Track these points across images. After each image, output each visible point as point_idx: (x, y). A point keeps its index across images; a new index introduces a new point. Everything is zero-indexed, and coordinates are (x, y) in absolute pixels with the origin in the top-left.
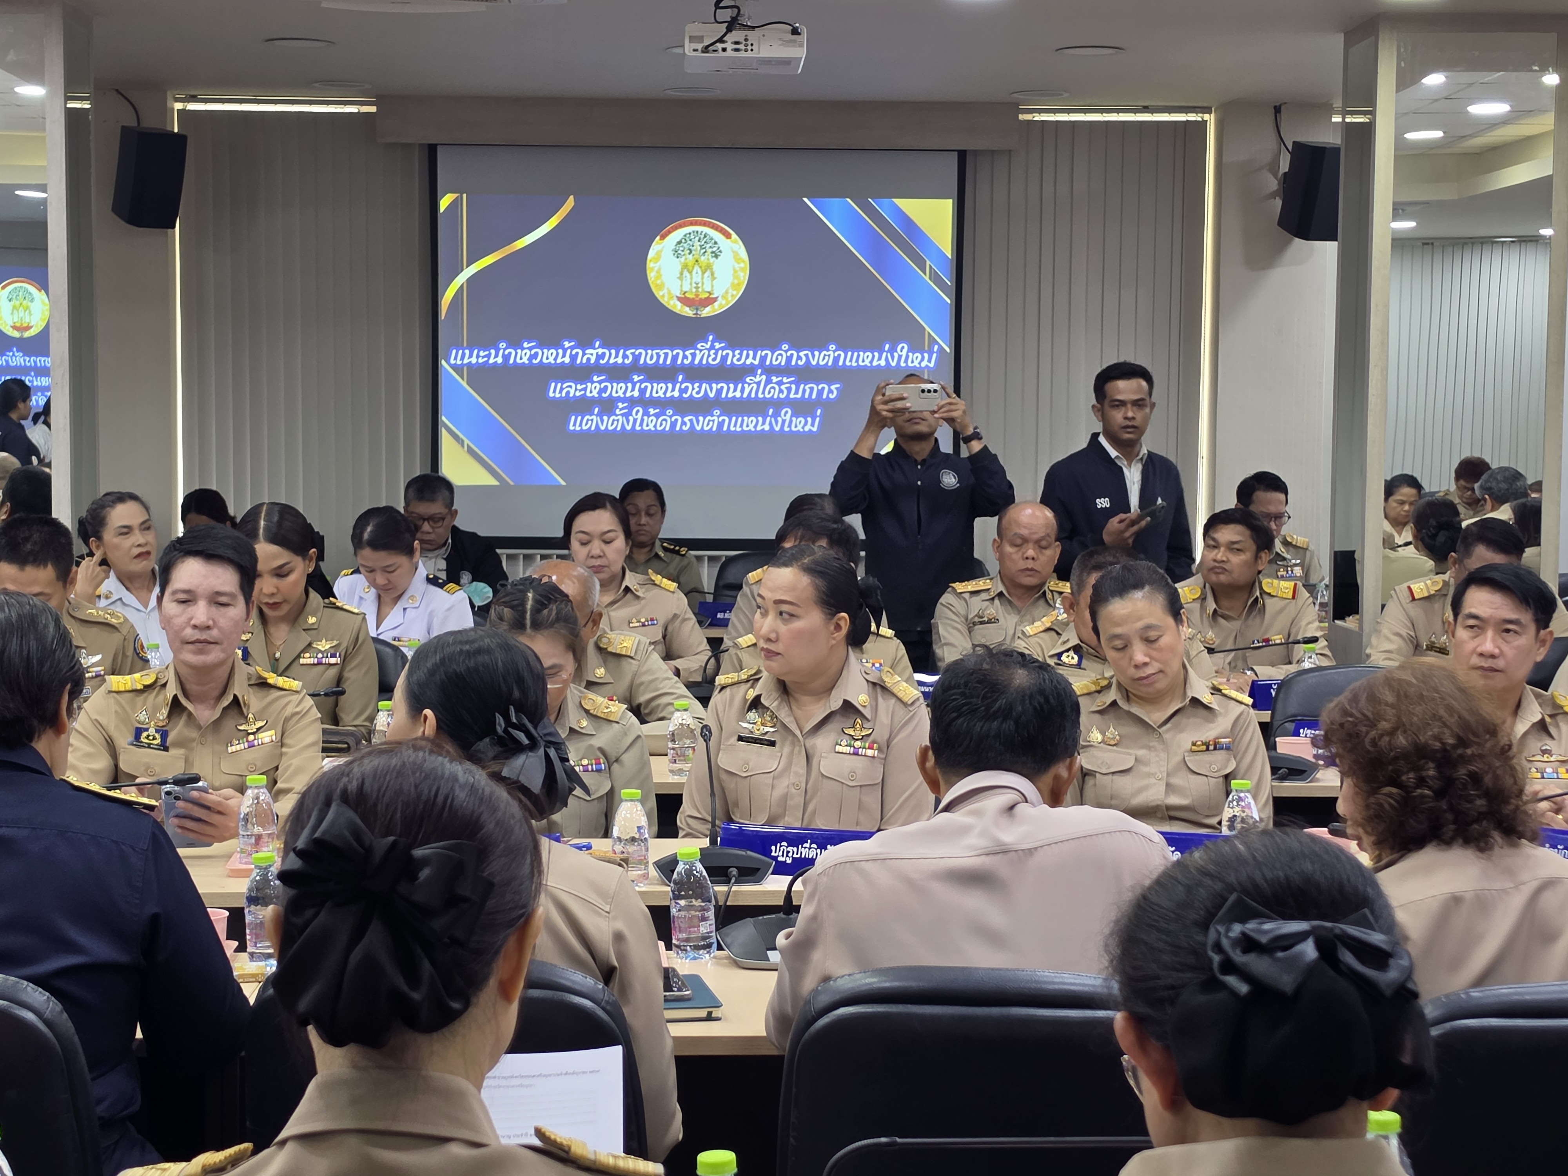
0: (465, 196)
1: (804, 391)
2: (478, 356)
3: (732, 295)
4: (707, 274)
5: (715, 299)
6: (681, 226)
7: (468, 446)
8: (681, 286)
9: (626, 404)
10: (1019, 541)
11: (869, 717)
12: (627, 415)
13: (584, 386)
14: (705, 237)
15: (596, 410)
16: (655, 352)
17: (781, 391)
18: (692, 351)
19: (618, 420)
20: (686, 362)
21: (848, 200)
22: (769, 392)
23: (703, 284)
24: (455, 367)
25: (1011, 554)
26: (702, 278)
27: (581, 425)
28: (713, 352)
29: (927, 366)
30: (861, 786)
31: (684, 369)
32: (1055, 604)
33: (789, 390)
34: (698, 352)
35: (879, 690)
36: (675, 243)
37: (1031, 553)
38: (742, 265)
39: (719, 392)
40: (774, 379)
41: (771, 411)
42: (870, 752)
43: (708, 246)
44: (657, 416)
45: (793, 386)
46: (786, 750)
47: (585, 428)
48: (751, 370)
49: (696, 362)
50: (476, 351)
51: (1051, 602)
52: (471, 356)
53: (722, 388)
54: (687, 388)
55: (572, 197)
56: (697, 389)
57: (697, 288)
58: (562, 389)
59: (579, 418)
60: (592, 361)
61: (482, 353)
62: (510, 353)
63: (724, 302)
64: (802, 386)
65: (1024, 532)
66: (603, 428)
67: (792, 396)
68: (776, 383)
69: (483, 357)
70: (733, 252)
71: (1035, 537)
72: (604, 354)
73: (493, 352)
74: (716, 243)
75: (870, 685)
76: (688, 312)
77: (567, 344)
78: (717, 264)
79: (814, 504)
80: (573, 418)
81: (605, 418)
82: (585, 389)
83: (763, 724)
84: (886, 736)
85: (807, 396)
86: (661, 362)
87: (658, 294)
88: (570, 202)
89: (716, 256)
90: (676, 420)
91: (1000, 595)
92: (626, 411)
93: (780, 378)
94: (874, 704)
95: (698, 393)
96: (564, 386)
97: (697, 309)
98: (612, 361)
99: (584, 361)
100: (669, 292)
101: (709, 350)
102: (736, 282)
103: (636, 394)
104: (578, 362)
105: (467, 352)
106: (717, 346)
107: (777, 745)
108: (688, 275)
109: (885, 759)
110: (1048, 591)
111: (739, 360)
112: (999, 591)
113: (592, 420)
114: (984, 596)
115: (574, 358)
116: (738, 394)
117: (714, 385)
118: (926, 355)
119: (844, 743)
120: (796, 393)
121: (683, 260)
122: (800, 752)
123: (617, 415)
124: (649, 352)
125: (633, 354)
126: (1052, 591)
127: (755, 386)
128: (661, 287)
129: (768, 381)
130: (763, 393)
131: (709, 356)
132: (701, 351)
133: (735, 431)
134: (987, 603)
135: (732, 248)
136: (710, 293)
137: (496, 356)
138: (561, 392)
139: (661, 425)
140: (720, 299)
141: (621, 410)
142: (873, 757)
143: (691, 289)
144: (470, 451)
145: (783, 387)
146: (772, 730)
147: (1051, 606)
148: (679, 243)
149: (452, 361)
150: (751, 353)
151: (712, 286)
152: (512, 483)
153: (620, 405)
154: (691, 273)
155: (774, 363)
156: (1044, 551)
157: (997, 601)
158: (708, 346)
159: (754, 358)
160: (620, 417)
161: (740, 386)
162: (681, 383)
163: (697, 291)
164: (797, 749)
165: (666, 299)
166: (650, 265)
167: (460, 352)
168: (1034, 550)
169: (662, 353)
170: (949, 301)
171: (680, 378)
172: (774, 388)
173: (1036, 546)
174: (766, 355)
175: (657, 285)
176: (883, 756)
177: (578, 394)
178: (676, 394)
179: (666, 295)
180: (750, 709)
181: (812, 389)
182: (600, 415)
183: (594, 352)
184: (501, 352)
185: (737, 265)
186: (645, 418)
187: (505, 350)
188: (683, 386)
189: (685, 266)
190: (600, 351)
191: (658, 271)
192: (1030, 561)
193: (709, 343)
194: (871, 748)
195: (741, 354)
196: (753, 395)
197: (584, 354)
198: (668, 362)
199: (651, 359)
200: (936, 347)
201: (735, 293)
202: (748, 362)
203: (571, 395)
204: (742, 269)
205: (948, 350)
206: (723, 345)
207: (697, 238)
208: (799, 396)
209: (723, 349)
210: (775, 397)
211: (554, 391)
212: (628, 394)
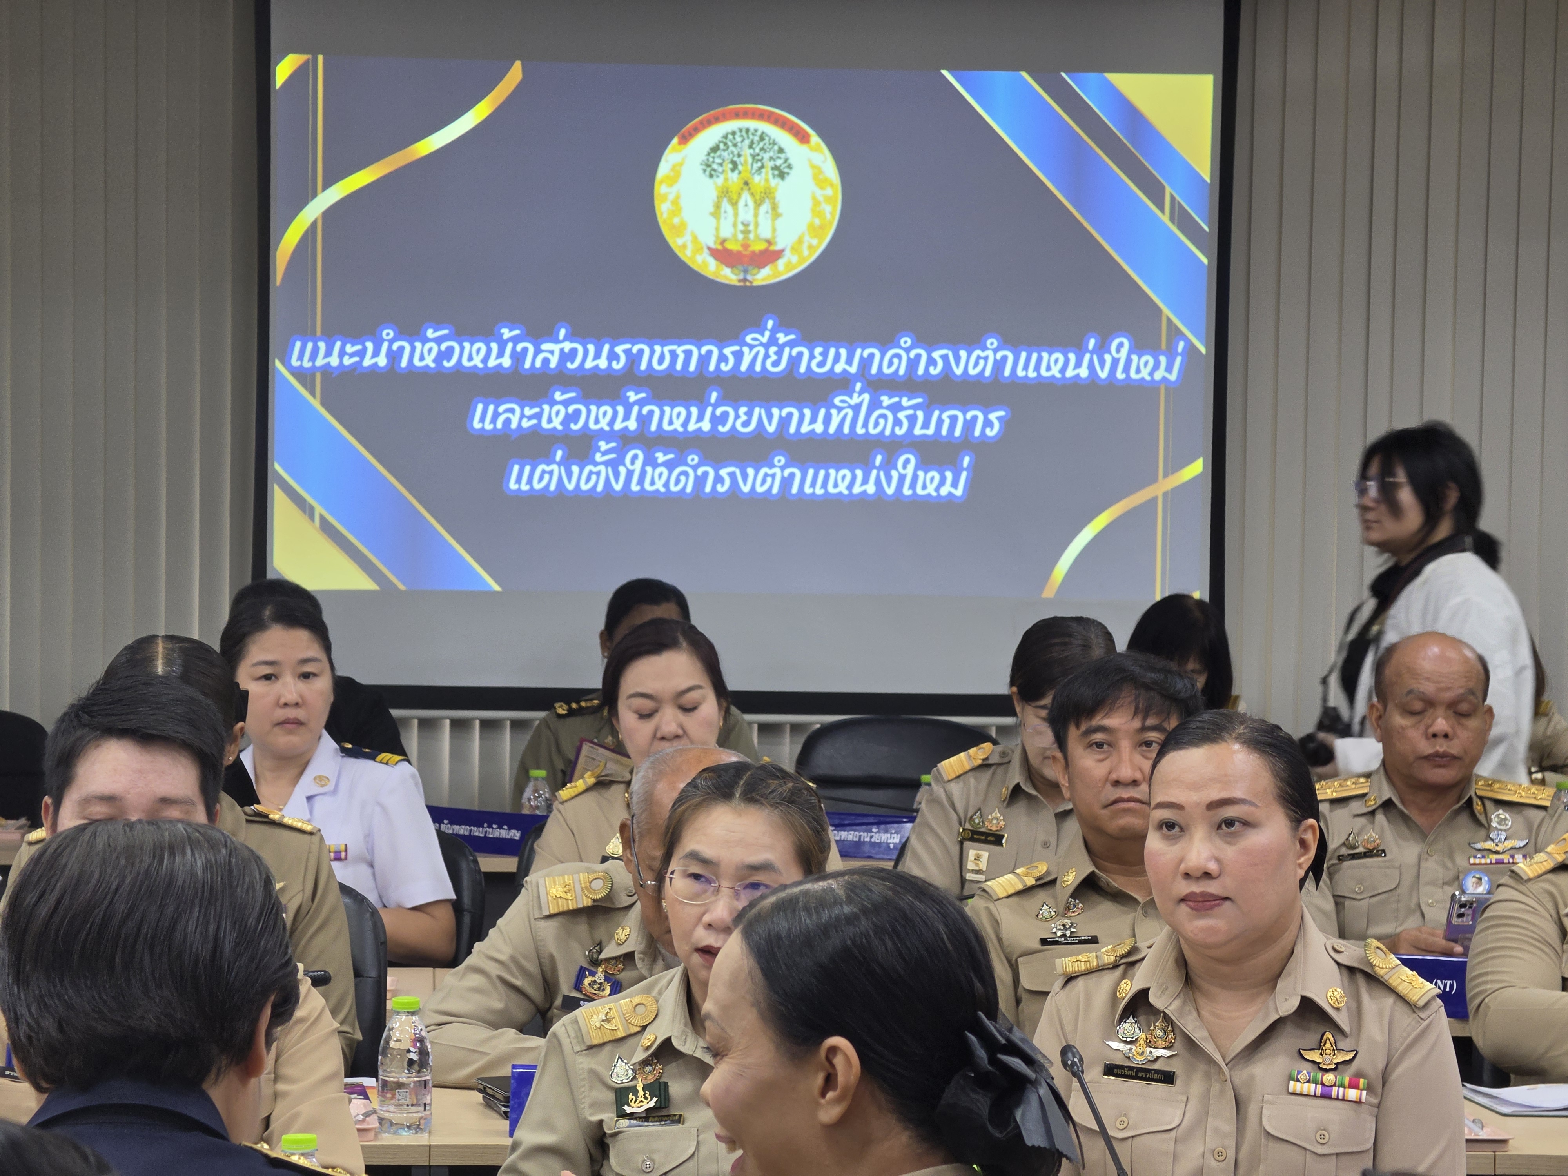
0: (320, 58)
1: (940, 422)
2: (342, 354)
3: (811, 247)
4: (765, 207)
5: (778, 254)
6: (717, 120)
7: (322, 517)
8: (717, 229)
9: (613, 445)
10: (1418, 706)
11: (1346, 1028)
12: (614, 465)
13: (537, 410)
14: (762, 138)
15: (559, 454)
16: (667, 349)
17: (897, 422)
18: (736, 348)
19: (598, 474)
20: (724, 368)
21: (1024, 74)
22: (876, 424)
23: (757, 225)
24: (300, 374)
25: (1403, 728)
26: (756, 215)
27: (530, 481)
28: (773, 349)
29: (1164, 379)
30: (1337, 1154)
31: (720, 380)
32: (1489, 820)
33: (912, 419)
34: (746, 349)
35: (1361, 980)
36: (706, 150)
37: (1441, 724)
38: (829, 192)
39: (785, 422)
40: (886, 400)
41: (879, 459)
42: (1352, 1094)
43: (766, 156)
44: (670, 466)
45: (920, 414)
46: (1197, 1087)
47: (537, 486)
48: (843, 383)
49: (744, 367)
50: (338, 344)
51: (1482, 818)
52: (328, 353)
53: (790, 415)
54: (725, 415)
55: (518, 64)
56: (744, 418)
57: (746, 232)
58: (496, 415)
59: (528, 469)
60: (553, 364)
61: (349, 349)
62: (401, 349)
63: (794, 259)
64: (936, 413)
65: (1428, 688)
66: (570, 487)
67: (918, 431)
68: (889, 408)
69: (352, 355)
70: (813, 167)
71: (1448, 696)
72: (574, 351)
73: (370, 345)
74: (781, 150)
75: (1345, 972)
76: (729, 276)
77: (506, 333)
78: (783, 190)
79: (1070, 635)
80: (516, 468)
81: (575, 469)
82: (538, 416)
83: (1149, 1044)
84: (1381, 1066)
85: (944, 432)
86: (679, 367)
87: (675, 242)
88: (515, 74)
89: (782, 175)
90: (706, 474)
91: (1388, 805)
92: (613, 456)
93: (896, 399)
94: (1354, 1005)
95: (746, 424)
96: (501, 409)
97: (746, 271)
98: (589, 364)
99: (538, 364)
100: (695, 239)
101: (767, 346)
102: (817, 222)
103: (632, 425)
104: (527, 365)
105: (322, 345)
106: (782, 338)
107: (1178, 1082)
108: (729, 209)
109: (1379, 1106)
110: (1475, 799)
111: (821, 364)
112: (1384, 798)
113: (551, 473)
114: (1357, 807)
115: (518, 358)
116: (819, 428)
117: (775, 411)
118: (1163, 359)
119: (1304, 1076)
120: (926, 425)
121: (720, 181)
122: (1222, 1092)
123: (596, 464)
124: (658, 348)
125: (627, 352)
126: (1481, 798)
127: (850, 413)
128: (680, 229)
129: (875, 404)
130: (865, 425)
131: (767, 356)
132: (751, 347)
133: (814, 494)
134: (1362, 821)
135: (810, 160)
136: (769, 242)
137: (376, 354)
138: (494, 421)
139: (678, 482)
140: (787, 253)
141: (604, 453)
142: (1359, 1102)
143: (735, 235)
144: (326, 528)
145: (901, 415)
146: (1167, 1053)
147: (1481, 825)
148: (715, 149)
149: (295, 363)
150: (843, 352)
151: (774, 230)
152: (402, 587)
153: (603, 445)
154: (734, 204)
155: (886, 371)
156: (1464, 721)
157: (1380, 817)
158: (764, 340)
159: (849, 362)
160: (602, 468)
161: (822, 412)
162: (715, 406)
163: (746, 238)
164: (1215, 1088)
165: (689, 252)
166: (661, 189)
167: (310, 345)
168: (1446, 718)
169: (680, 350)
170: (1205, 260)
171: (714, 396)
172: (884, 416)
173: (1450, 712)
174: (872, 356)
175: (673, 227)
176: (1375, 1101)
177: (526, 424)
178: (706, 426)
179: (690, 246)
180: (1123, 1017)
181: (954, 419)
182: (566, 463)
183: (556, 348)
184: (385, 345)
185: (819, 193)
186: (649, 469)
187: (391, 342)
188: (719, 412)
189: (725, 193)
190: (567, 346)
191: (676, 202)
192: (1440, 740)
193: (767, 334)
194: (1354, 1085)
195: (825, 354)
196: (846, 430)
197: (538, 351)
198: (692, 367)
199: (661, 361)
200: (1181, 345)
201: (815, 242)
202: (838, 369)
203: (514, 425)
204: (828, 199)
205: (1203, 350)
206: (792, 337)
207: (747, 142)
208: (931, 431)
209: (791, 344)
210: (888, 432)
211: (482, 419)
212: (618, 426)
